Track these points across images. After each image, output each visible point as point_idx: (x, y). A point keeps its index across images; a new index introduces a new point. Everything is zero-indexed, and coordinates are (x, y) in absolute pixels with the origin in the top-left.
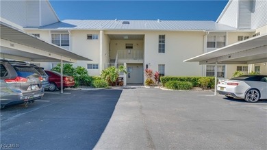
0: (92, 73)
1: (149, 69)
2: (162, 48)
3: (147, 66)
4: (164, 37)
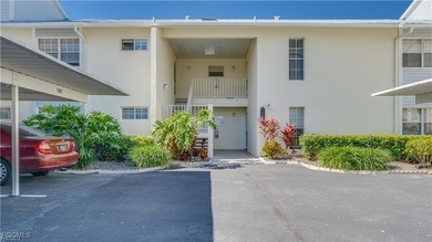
0: (131, 129)
1: (268, 118)
2: (297, 70)
3: (263, 111)
4: (300, 43)
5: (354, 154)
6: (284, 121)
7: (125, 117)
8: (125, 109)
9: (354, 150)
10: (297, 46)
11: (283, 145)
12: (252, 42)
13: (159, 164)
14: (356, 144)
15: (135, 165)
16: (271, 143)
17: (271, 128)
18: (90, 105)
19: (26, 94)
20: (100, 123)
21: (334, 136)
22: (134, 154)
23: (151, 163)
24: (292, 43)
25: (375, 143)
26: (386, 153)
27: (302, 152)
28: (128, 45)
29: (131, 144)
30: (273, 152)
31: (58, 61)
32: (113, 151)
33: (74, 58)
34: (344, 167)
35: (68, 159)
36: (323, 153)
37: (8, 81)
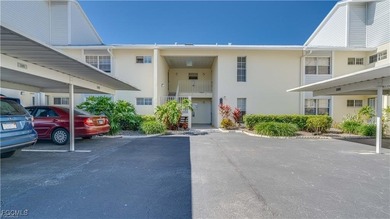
0: (142, 111)
1: (225, 104)
2: (242, 76)
3: (221, 100)
4: (244, 59)
5: (276, 126)
6: (234, 107)
7: (138, 104)
8: (138, 99)
9: (276, 124)
10: (242, 61)
11: (233, 121)
12: (214, 59)
13: (158, 132)
14: (277, 120)
15: (144, 133)
16: (226, 120)
17: (227, 111)
18: (117, 96)
19: (78, 89)
20: (123, 107)
21: (264, 115)
22: (144, 126)
23: (154, 132)
24: (239, 59)
25: (288, 120)
26: (295, 126)
27: (245, 125)
28: (140, 60)
29: (142, 120)
30: (227, 125)
31: (98, 69)
32: (131, 125)
33: (107, 68)
34: (269, 134)
35: (104, 129)
36: (257, 126)
37: (67, 81)
